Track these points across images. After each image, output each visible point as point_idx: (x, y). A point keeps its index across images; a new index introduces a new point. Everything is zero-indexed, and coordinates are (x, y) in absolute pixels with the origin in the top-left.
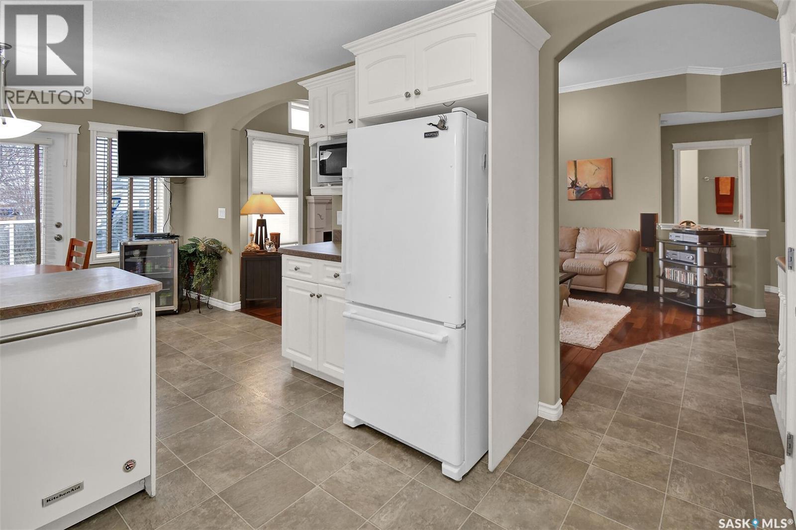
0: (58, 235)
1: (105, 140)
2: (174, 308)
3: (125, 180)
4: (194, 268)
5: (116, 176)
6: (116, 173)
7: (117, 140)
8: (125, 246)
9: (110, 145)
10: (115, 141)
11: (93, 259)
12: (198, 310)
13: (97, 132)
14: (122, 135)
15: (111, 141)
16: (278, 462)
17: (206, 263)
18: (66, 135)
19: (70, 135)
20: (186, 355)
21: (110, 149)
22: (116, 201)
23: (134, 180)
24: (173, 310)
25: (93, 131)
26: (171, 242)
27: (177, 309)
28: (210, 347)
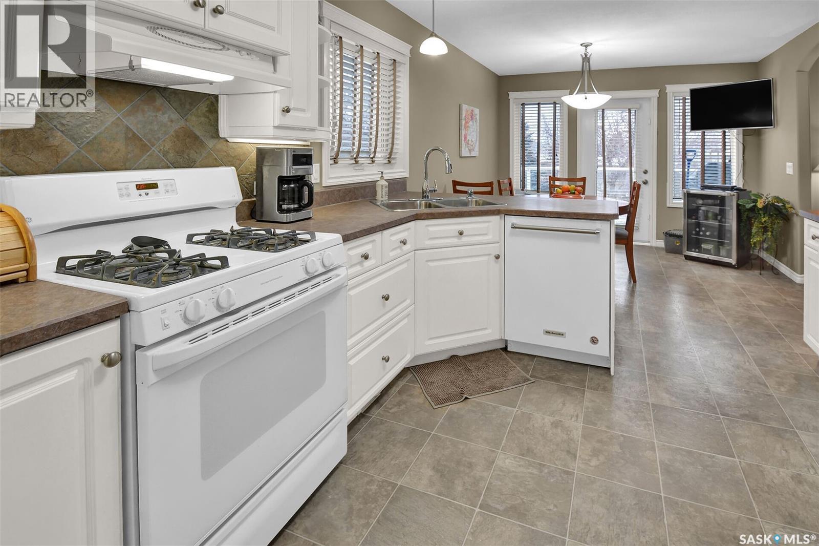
0: (646, 180)
1: (679, 100)
2: (733, 261)
3: (698, 133)
4: (751, 225)
5: (689, 131)
6: (690, 127)
7: (689, 98)
8: (688, 194)
9: (684, 103)
10: (688, 99)
11: (670, 202)
12: (759, 271)
13: (673, 93)
14: (694, 92)
15: (684, 99)
16: (719, 418)
17: (765, 221)
18: (649, 99)
19: (652, 99)
20: (714, 304)
21: (684, 106)
22: (691, 153)
23: (706, 134)
24: (731, 264)
25: (670, 92)
26: (729, 195)
27: (735, 263)
28: (744, 306)
